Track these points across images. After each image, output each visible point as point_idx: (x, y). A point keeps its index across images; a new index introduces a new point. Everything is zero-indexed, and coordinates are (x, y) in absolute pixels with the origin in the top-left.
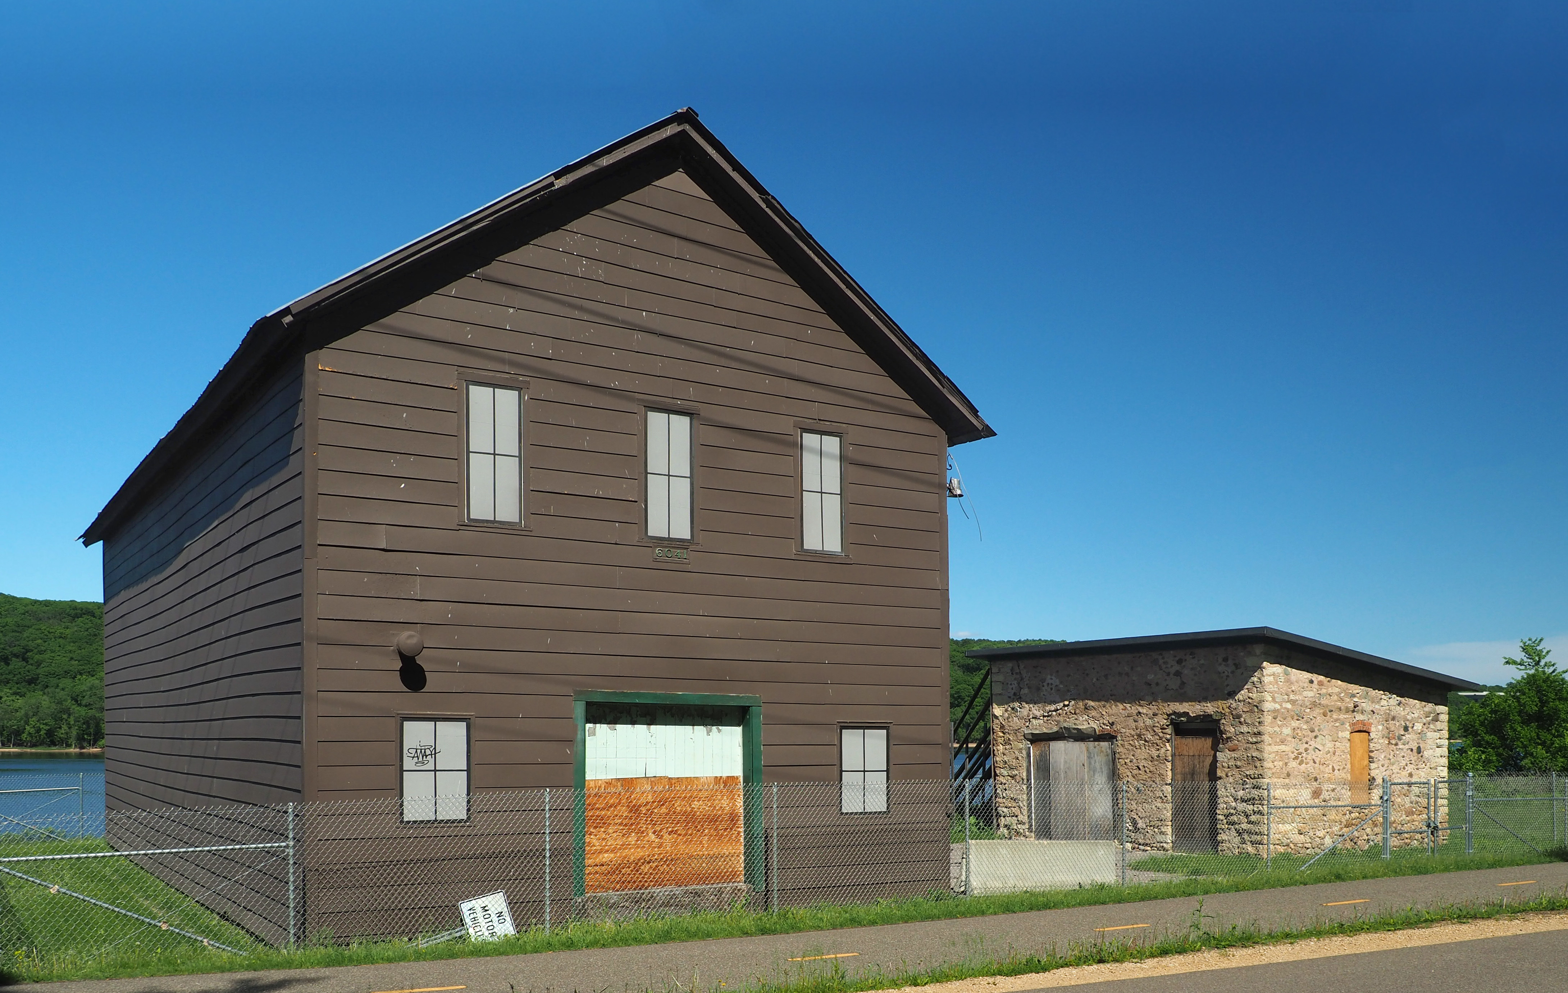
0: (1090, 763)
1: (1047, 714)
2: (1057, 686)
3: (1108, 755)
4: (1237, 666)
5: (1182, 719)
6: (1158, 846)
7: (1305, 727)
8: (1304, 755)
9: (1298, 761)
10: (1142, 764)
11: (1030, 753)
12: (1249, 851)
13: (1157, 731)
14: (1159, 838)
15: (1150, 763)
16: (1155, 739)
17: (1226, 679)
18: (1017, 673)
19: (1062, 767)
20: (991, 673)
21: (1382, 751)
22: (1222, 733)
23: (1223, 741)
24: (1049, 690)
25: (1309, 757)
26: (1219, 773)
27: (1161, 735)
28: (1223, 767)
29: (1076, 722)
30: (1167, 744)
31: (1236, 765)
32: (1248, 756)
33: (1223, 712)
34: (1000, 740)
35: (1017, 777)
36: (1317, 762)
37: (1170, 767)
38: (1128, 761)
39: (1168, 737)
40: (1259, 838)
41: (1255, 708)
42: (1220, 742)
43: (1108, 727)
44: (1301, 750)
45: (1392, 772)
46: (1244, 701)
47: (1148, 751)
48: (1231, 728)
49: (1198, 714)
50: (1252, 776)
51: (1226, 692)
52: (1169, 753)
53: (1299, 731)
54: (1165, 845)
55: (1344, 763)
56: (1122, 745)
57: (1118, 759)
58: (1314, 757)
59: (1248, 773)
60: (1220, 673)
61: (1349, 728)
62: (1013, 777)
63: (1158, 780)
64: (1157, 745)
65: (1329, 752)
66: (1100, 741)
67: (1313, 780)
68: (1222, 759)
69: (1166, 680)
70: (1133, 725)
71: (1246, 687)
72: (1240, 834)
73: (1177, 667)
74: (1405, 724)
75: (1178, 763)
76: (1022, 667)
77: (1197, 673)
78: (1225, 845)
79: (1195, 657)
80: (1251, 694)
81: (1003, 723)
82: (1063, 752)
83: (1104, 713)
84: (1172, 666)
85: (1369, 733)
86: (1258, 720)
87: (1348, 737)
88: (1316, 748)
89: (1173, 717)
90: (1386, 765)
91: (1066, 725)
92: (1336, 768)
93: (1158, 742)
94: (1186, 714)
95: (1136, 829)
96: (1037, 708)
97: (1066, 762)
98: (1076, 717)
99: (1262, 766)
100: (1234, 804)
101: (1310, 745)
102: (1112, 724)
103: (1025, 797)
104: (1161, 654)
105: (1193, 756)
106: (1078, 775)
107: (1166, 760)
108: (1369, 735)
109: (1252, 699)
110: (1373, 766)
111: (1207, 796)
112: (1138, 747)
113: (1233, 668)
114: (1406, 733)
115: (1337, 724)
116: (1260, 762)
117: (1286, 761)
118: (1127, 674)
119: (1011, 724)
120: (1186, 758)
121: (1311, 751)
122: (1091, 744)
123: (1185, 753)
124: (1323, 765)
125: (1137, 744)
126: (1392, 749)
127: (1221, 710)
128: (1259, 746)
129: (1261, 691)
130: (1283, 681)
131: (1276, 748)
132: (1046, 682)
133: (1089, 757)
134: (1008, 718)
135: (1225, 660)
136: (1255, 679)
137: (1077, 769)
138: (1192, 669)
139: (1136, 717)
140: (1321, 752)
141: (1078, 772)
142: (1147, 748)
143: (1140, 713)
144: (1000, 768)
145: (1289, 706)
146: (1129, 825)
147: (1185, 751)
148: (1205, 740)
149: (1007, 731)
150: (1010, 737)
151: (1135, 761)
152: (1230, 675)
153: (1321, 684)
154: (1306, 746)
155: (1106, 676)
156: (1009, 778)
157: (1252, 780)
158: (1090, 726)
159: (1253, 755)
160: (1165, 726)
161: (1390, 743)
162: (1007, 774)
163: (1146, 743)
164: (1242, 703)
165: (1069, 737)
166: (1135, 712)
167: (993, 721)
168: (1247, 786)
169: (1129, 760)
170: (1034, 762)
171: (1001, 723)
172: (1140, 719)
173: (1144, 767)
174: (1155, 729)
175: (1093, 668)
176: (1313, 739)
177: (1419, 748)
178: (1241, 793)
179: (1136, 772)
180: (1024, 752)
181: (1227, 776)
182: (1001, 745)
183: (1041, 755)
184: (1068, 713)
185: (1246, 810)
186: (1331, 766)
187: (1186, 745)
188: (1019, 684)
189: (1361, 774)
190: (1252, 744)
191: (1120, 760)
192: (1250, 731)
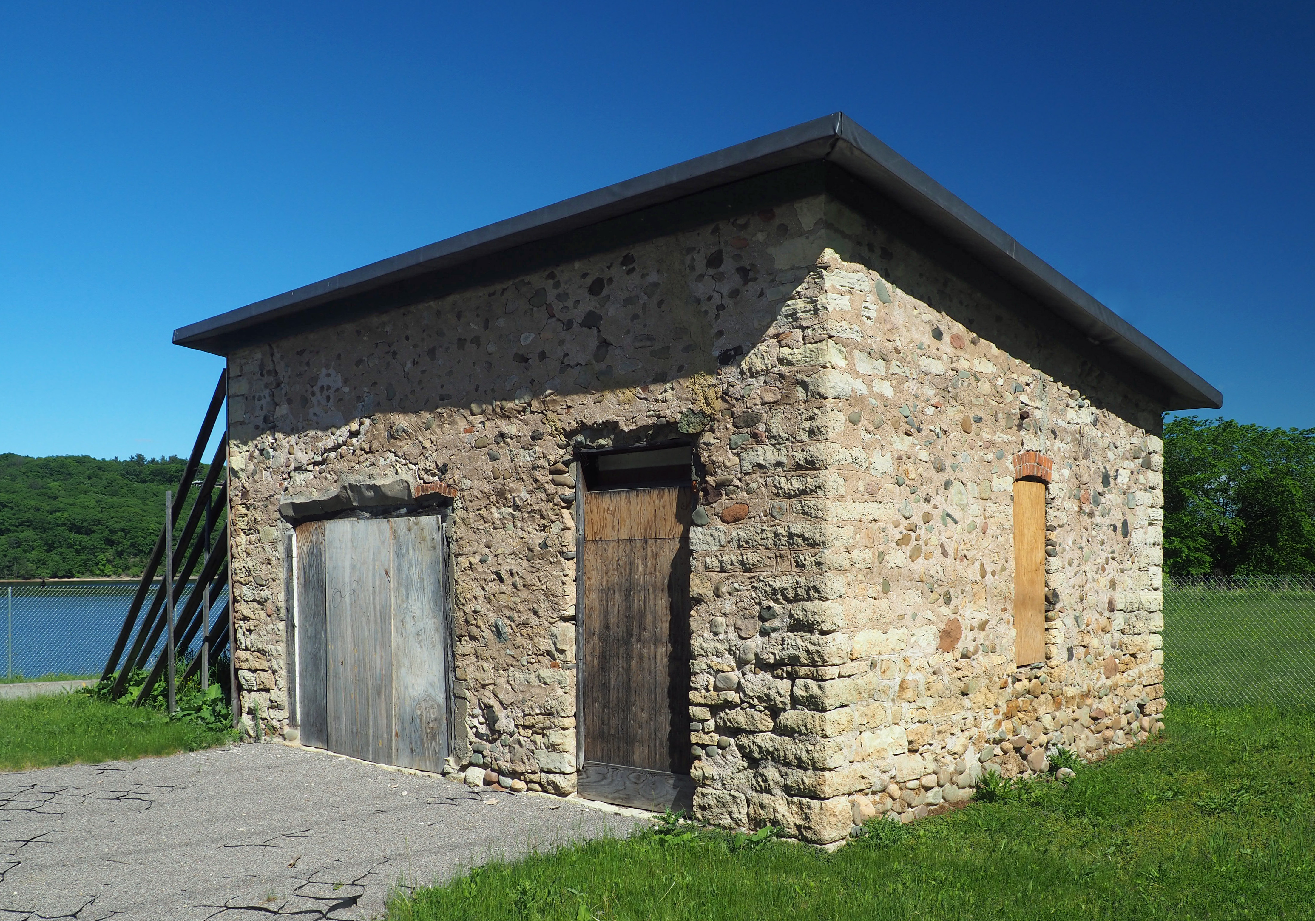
0: (399, 569)
1: (320, 459)
2: (338, 390)
3: (434, 548)
4: (745, 274)
5: (602, 442)
6: (544, 781)
7: (924, 455)
8: (922, 532)
9: (908, 549)
10: (508, 568)
11: (291, 550)
12: (779, 816)
13: (540, 478)
14: (546, 759)
15: (525, 563)
16: (536, 501)
17: (717, 316)
18: (269, 372)
19: (347, 580)
20: (229, 378)
21: (1069, 528)
22: (703, 471)
23: (706, 493)
24: (324, 402)
25: (934, 540)
26: (696, 586)
27: (551, 488)
28: (706, 567)
29: (375, 471)
30: (566, 513)
31: (742, 563)
32: (776, 535)
33: (708, 411)
34: (241, 524)
35: (269, 604)
36: (951, 553)
37: (572, 574)
38: (475, 560)
39: (568, 492)
40: (808, 778)
41: (800, 389)
42: (698, 498)
43: (436, 478)
44: (917, 519)
45: (1084, 578)
46: (767, 372)
47: (521, 533)
48: (730, 455)
49: (640, 424)
50: (791, 594)
51: (716, 353)
52: (570, 537)
53: (910, 467)
54: (558, 779)
55: (1003, 555)
56: (463, 520)
57: (457, 555)
58: (943, 539)
59: (777, 585)
60: (699, 301)
61: (1011, 467)
62: (261, 603)
63: (542, 608)
64: (542, 517)
65: (975, 527)
66: (419, 514)
67: (941, 600)
68: (705, 547)
69: (562, 342)
70: (487, 467)
71: (772, 331)
72: (753, 763)
73: (589, 304)
74: (1105, 468)
75: (592, 561)
76: (277, 356)
77: (640, 312)
78: (713, 792)
79: (634, 269)
80: (786, 350)
81: (246, 485)
82: (349, 545)
83: (427, 444)
84: (577, 302)
85: (1045, 483)
86: (807, 425)
87: (1010, 488)
88: (948, 515)
89: (580, 438)
90: (1076, 563)
91: (352, 479)
92: (989, 568)
93: (544, 507)
94: (610, 427)
95: (495, 734)
96: (303, 446)
97: (353, 567)
98: (373, 459)
99: (818, 564)
100: (735, 676)
101: (935, 507)
102: (444, 469)
103: (281, 648)
104: (552, 276)
105: (630, 540)
106: (377, 598)
107: (562, 553)
108: (1047, 489)
109: (790, 363)
110: (1055, 563)
111: (663, 651)
112: (498, 524)
113: (736, 280)
114: (1106, 489)
115: (990, 456)
116: (811, 550)
117: (881, 548)
118: (476, 341)
119: (258, 486)
120: (611, 550)
121: (936, 522)
122: (401, 523)
123: (610, 534)
124: (962, 560)
125: (496, 515)
126: (1084, 524)
127: (700, 406)
128: (809, 501)
129: (817, 337)
130: (873, 314)
131: (856, 510)
132: (319, 384)
133: (398, 555)
134: (254, 473)
135: (715, 261)
136: (800, 304)
137: (374, 582)
138: (628, 302)
139: (494, 447)
140: (959, 527)
141: (377, 590)
142: (519, 524)
143: (502, 435)
144: (241, 583)
145: (887, 390)
146: (478, 722)
147: (609, 529)
148: (660, 497)
149: (251, 502)
150: (256, 515)
151: (491, 559)
152: (728, 303)
153: (956, 341)
154: (927, 507)
155: (432, 353)
156: (255, 604)
157: (789, 606)
158: (398, 478)
159: (793, 531)
160: (560, 466)
161: (1081, 511)
162: (252, 598)
163: (517, 514)
164: (762, 379)
165: (362, 508)
166: (490, 432)
167: (231, 481)
168: (776, 623)
169: (478, 558)
170: (299, 569)
171: (243, 486)
172: (503, 452)
173: (512, 574)
174: (536, 473)
175: (407, 338)
176: (942, 491)
177: (1125, 523)
178: (756, 644)
179: (493, 587)
180: (281, 547)
181: (718, 595)
182: (242, 534)
183: (310, 553)
184: (358, 452)
185: (773, 693)
186: (977, 564)
187: (613, 514)
188: (272, 395)
189: (1032, 582)
190: (789, 496)
191: (461, 559)
192: (784, 459)
